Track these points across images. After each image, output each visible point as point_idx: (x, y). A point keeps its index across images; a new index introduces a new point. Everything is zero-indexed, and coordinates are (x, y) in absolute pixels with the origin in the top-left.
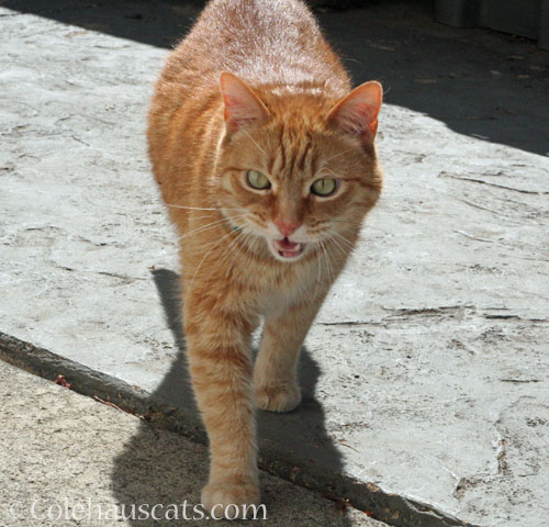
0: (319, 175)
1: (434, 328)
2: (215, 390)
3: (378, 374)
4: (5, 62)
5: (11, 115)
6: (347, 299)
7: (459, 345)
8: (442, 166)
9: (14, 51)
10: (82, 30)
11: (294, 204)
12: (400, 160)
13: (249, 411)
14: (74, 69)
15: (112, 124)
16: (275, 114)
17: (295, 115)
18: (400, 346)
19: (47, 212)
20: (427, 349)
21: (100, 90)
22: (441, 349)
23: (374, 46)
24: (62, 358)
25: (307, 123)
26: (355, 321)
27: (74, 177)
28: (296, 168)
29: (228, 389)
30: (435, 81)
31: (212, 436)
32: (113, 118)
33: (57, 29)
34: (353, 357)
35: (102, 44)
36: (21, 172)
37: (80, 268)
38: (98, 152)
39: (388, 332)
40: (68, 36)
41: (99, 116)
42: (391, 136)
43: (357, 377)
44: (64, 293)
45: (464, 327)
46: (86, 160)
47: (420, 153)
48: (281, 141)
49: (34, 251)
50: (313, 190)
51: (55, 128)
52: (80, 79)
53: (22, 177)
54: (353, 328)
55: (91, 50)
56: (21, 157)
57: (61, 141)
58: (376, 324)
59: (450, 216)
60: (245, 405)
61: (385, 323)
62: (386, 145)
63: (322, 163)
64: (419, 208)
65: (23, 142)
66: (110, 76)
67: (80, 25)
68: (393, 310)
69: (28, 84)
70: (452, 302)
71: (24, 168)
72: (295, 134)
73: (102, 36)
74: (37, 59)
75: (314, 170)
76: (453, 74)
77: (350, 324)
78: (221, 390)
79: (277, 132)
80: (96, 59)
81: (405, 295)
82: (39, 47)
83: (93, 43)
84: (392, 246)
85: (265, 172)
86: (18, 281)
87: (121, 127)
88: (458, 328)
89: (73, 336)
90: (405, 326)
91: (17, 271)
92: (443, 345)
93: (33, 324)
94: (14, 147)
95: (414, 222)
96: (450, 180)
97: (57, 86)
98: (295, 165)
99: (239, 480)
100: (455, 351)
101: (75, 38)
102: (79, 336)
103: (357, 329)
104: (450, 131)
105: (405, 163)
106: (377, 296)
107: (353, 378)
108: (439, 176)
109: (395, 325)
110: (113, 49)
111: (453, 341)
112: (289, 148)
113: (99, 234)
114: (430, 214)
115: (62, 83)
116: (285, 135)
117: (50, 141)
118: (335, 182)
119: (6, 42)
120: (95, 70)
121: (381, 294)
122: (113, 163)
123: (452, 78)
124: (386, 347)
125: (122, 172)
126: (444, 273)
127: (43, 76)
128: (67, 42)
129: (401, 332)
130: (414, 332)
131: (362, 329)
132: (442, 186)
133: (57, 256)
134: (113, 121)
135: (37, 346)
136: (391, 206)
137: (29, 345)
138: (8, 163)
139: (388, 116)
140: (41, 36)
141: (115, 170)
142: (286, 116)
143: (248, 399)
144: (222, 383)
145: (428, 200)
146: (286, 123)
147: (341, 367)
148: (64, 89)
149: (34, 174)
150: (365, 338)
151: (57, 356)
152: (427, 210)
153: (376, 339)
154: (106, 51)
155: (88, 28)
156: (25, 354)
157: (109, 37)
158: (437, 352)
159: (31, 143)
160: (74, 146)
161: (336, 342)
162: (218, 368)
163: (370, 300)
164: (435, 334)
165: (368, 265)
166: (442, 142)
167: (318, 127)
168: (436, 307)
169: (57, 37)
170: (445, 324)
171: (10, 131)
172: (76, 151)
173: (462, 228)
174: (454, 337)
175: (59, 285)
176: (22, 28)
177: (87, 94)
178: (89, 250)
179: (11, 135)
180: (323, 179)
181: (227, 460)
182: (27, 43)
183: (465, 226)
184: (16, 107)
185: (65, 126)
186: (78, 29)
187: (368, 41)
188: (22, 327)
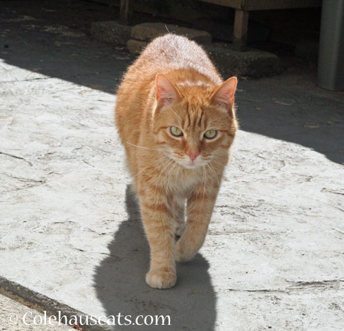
0: (208, 128)
1: (320, 295)
2: (154, 225)
3: (284, 326)
4: (40, 109)
5: (44, 145)
6: (263, 274)
7: (337, 306)
8: (323, 184)
9: (46, 103)
10: (90, 89)
11: (196, 144)
12: (296, 179)
13: (172, 236)
14: (84, 115)
15: (109, 152)
16: (184, 97)
17: (194, 97)
18: (298, 307)
19: (67, 211)
20: (315, 309)
21: (101, 129)
22: (325, 309)
23: (278, 102)
24: (77, 311)
25: (201, 102)
26: (268, 289)
27: (85, 187)
28: (197, 126)
29: (161, 224)
30: (317, 127)
31: (153, 248)
32: (110, 148)
33: (73, 88)
34: (267, 314)
35: (102, 99)
36: (50, 184)
37: (88, 249)
38: (100, 171)
39: (290, 297)
40: (80, 93)
41: (101, 147)
42: (290, 163)
43: (270, 327)
44: (78, 266)
45: (340, 295)
46: (92, 176)
47: (309, 175)
48: (188, 111)
49: (58, 238)
50: (205, 136)
51: (72, 154)
52: (89, 121)
53: (50, 187)
54: (267, 294)
55: (95, 103)
56: (50, 173)
57: (76, 164)
58: (282, 292)
59: (329, 218)
60: (169, 233)
61: (288, 291)
62: (286, 169)
63: (209, 122)
64: (308, 212)
65: (51, 164)
66: (108, 120)
67: (88, 86)
68: (293, 282)
69: (55, 125)
70: (332, 278)
71: (52, 181)
72: (195, 108)
73: (102, 93)
74: (60, 108)
75: (205, 126)
76: (329, 122)
77: (265, 291)
78: (157, 225)
79: (186, 107)
80: (98, 108)
81: (301, 271)
82: (62, 100)
83: (97, 98)
84: (292, 238)
85: (180, 127)
86: (48, 258)
87: (115, 155)
88: (336, 295)
89: (84, 296)
90: (301, 293)
91: (47, 251)
92: (326, 306)
93: (57, 287)
94: (46, 167)
95: (306, 222)
96: (329, 193)
97: (73, 126)
98: (196, 124)
99: (166, 270)
100: (334, 311)
101: (85, 94)
102: (88, 296)
103: (269, 295)
104: (328, 160)
105: (299, 182)
106: (283, 273)
107: (267, 328)
108: (322, 191)
109: (295, 292)
110: (109, 102)
111: (333, 304)
112: (192, 115)
113: (101, 227)
114: (316, 217)
115: (77, 124)
116: (190, 108)
117: (69, 163)
118: (216, 132)
119: (41, 96)
120: (97, 116)
121: (285, 271)
122: (110, 179)
123: (328, 124)
124: (289, 307)
125: (115, 185)
126: (326, 257)
127: (64, 120)
128: (80, 97)
129: (298, 297)
130: (307, 297)
131: (273, 294)
132: (324, 197)
133: (73, 241)
134: (110, 150)
135: (61, 302)
136: (290, 211)
137: (56, 301)
138: (42, 178)
139: (288, 150)
140: (63, 93)
141: (111, 184)
142: (189, 98)
143: (171, 229)
144: (157, 222)
145: (315, 207)
146: (190, 101)
147: (259, 321)
148: (78, 129)
149: (58, 186)
150: (275, 301)
151: (74, 310)
152: (315, 214)
153: (283, 302)
154: (105, 103)
155: (93, 88)
156: (53, 307)
157: (106, 94)
158: (322, 311)
159: (56, 164)
160: (84, 167)
161: (256, 303)
162: (155, 214)
163: (278, 275)
164: (321, 299)
165: (276, 251)
166: (324, 168)
167: (207, 104)
168: (321, 281)
169: (73, 93)
170: (327, 292)
171: (43, 156)
172: (86, 170)
173: (337, 227)
174: (333, 301)
175: (75, 261)
176: (51, 87)
177: (92, 132)
178: (94, 237)
179: (43, 159)
180: (210, 131)
181: (160, 260)
182: (54, 97)
183: (339, 226)
184: (47, 140)
185: (78, 153)
186: (86, 88)
187: (274, 99)
188: (51, 289)
